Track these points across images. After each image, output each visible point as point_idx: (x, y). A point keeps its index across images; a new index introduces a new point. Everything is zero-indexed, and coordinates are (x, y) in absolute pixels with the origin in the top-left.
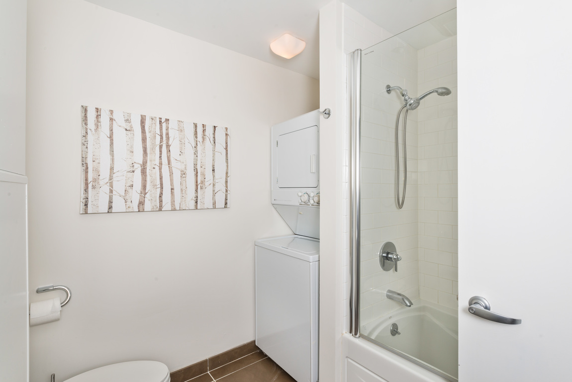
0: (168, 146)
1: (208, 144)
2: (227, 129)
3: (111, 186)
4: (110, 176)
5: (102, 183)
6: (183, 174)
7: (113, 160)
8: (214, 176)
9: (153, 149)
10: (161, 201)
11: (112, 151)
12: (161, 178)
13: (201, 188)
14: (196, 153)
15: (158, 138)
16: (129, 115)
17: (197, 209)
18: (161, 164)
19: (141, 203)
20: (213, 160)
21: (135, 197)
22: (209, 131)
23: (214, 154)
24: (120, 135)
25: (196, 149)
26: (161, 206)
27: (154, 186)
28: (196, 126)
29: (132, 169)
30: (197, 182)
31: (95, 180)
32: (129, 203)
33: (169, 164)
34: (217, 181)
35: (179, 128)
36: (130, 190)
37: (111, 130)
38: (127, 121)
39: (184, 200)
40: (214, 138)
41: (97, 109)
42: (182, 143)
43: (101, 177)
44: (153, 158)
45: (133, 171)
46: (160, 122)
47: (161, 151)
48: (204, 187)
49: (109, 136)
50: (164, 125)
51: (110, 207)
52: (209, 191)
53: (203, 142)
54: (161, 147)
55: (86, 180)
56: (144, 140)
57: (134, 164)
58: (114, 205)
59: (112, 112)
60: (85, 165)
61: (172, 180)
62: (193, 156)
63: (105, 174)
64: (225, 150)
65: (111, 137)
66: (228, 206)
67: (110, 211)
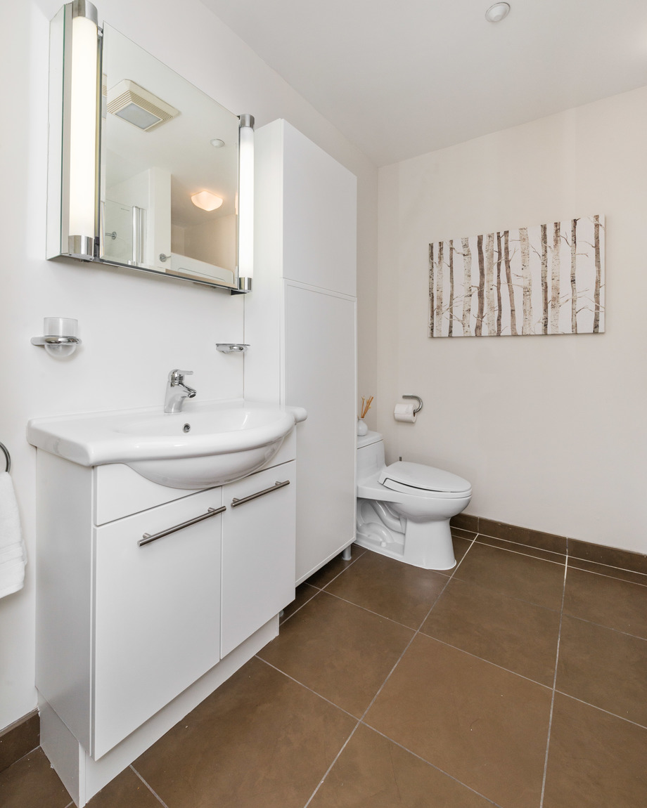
0: (507, 262)
1: (565, 248)
2: (597, 217)
3: (451, 312)
4: (450, 302)
5: (444, 309)
6: (527, 291)
7: (452, 287)
8: (573, 289)
9: (490, 269)
10: (499, 325)
11: (452, 278)
12: (499, 299)
13: (553, 307)
14: (544, 264)
15: (496, 255)
16: (467, 239)
17: (546, 334)
18: (499, 283)
19: (478, 327)
20: (573, 267)
21: (473, 322)
22: (566, 229)
23: (574, 259)
24: (458, 260)
25: (545, 257)
26: (499, 330)
27: (492, 308)
28: (544, 228)
29: (469, 294)
30: (546, 299)
31: (438, 307)
32: (466, 328)
33: (508, 282)
34: (578, 295)
35: (521, 237)
36: (467, 314)
37: (451, 259)
38: (465, 246)
39: (528, 323)
40: (574, 236)
41: (440, 243)
42: (525, 254)
43: (443, 304)
44: (491, 278)
45: (471, 296)
46: (499, 237)
47: (499, 270)
48: (557, 305)
49: (449, 265)
50: (503, 240)
51: (451, 332)
52: (565, 310)
53: (556, 245)
54: (499, 265)
55: (432, 307)
56: (481, 261)
57: (472, 288)
58: (453, 329)
59: (451, 242)
60: (431, 295)
61: (512, 301)
62: (540, 267)
63: (446, 301)
64: (594, 249)
65: (451, 266)
66: (601, 329)
67: (450, 336)
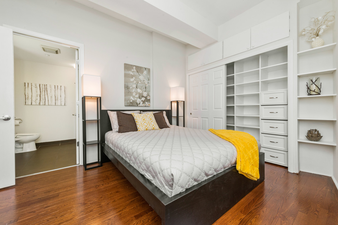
0: (47, 91)
1: (59, 90)
2: (65, 86)
3: (32, 99)
6: (51, 97)
7: (32, 94)
8: (61, 98)
9: (43, 91)
11: (32, 92)
12: (45, 98)
13: (57, 100)
14: (55, 92)
15: (44, 89)
16: (36, 84)
17: (55, 105)
18: (45, 95)
19: (40, 103)
21: (38, 102)
22: (59, 87)
23: (61, 93)
24: (34, 88)
26: (45, 104)
27: (43, 99)
28: (55, 86)
30: (55, 99)
31: (28, 98)
32: (36, 103)
33: (47, 95)
35: (50, 86)
36: (36, 100)
37: (32, 87)
38: (36, 85)
39: (51, 103)
40: (61, 89)
41: (28, 83)
42: (51, 90)
44: (43, 93)
45: (37, 96)
47: (45, 92)
50: (46, 86)
51: (32, 104)
52: (59, 101)
54: (45, 91)
55: (26, 98)
56: (40, 89)
59: (32, 84)
60: (25, 95)
61: (48, 98)
62: (54, 93)
63: (30, 97)
64: (64, 92)
65: (31, 89)
66: (66, 105)
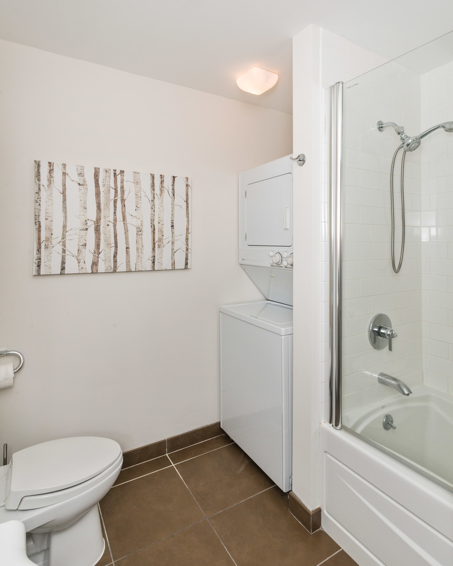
0: (123, 200)
1: (167, 197)
2: (187, 179)
3: (64, 245)
4: (63, 234)
5: (54, 242)
6: (139, 231)
7: (66, 217)
8: (173, 233)
9: (107, 204)
10: (115, 262)
11: (65, 208)
12: (116, 236)
13: (159, 247)
14: (153, 208)
15: (112, 192)
16: (82, 168)
17: (154, 270)
18: (115, 220)
19: (95, 264)
20: (172, 215)
21: (89, 258)
22: (168, 182)
23: (173, 208)
24: (73, 189)
25: (154, 203)
26: (115, 267)
27: (109, 244)
28: (153, 177)
29: (85, 227)
30: (154, 240)
31: (47, 239)
32: (82, 264)
33: (124, 220)
34: (176, 238)
35: (134, 180)
36: (83, 250)
37: (64, 185)
38: (81, 174)
39: (140, 260)
40: (173, 189)
41: (50, 163)
42: (138, 197)
43: (53, 236)
44: (108, 214)
45: (87, 229)
46: (115, 174)
47: (115, 207)
48: (162, 245)
49: (62, 192)
50: (119, 178)
51: (63, 268)
52: (167, 249)
53: (161, 194)
54: (115, 201)
55: (39, 239)
56: (98, 194)
57: (88, 222)
58: (66, 266)
59: (64, 165)
60: (37, 223)
61: (127, 238)
62: (149, 211)
63: (57, 232)
64: (185, 203)
65: (64, 193)
66: (189, 266)
67: (63, 272)
